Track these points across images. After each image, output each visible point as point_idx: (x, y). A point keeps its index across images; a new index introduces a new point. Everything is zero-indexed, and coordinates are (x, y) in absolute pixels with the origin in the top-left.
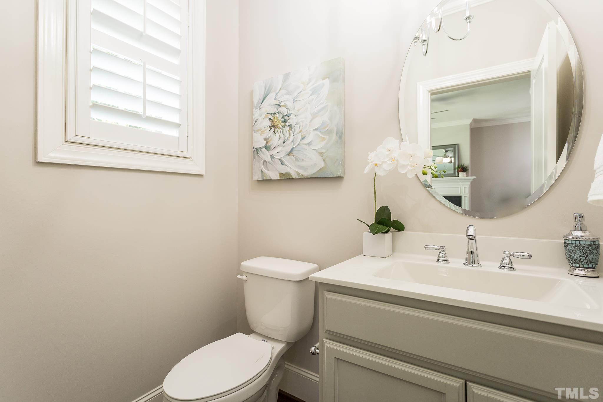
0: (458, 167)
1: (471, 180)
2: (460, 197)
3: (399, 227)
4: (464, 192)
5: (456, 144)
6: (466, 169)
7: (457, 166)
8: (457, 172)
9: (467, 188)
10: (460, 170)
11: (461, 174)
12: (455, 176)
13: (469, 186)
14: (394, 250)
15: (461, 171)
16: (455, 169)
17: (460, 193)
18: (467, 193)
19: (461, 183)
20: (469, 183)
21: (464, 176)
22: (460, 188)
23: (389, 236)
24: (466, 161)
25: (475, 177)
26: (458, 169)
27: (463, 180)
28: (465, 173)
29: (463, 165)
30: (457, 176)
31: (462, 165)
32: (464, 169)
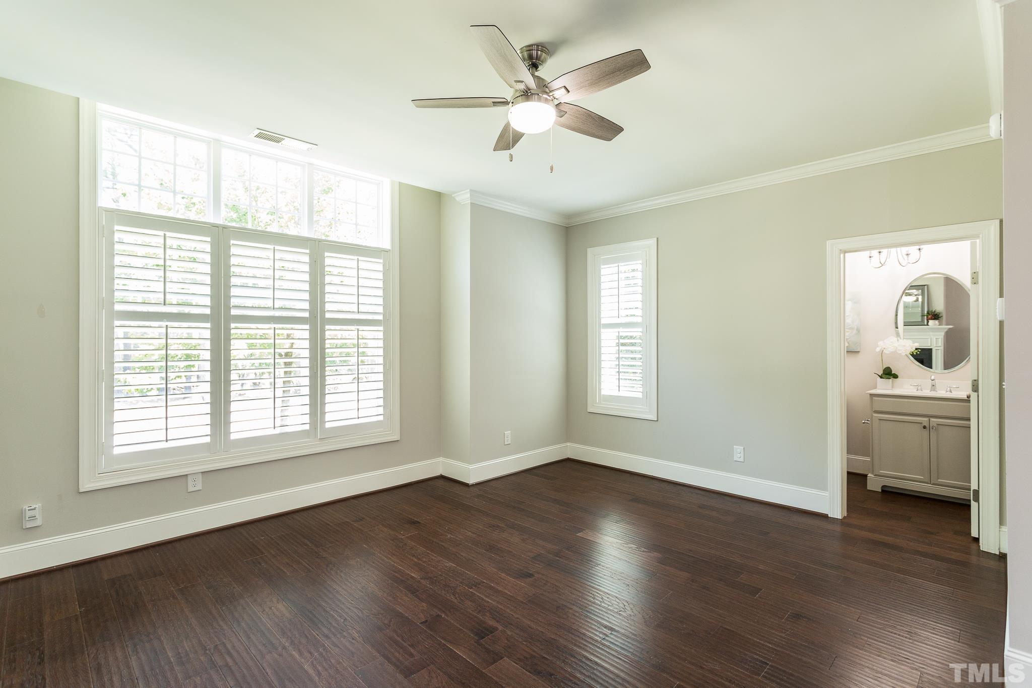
0: (928, 313)
1: (946, 330)
2: (931, 350)
3: (895, 376)
4: (936, 344)
5: (925, 285)
6: (938, 315)
7: (926, 313)
8: (926, 320)
9: (940, 340)
10: (930, 317)
11: (931, 322)
12: (923, 324)
13: (943, 337)
14: (893, 387)
15: (932, 319)
16: (923, 316)
17: (929, 345)
18: (940, 345)
19: (931, 333)
20: (943, 334)
21: (935, 325)
22: (929, 340)
23: (891, 380)
24: (939, 305)
25: (951, 327)
26: (927, 316)
27: (933, 330)
28: (937, 322)
29: (935, 311)
30: (926, 324)
31: (933, 311)
32: (935, 316)
